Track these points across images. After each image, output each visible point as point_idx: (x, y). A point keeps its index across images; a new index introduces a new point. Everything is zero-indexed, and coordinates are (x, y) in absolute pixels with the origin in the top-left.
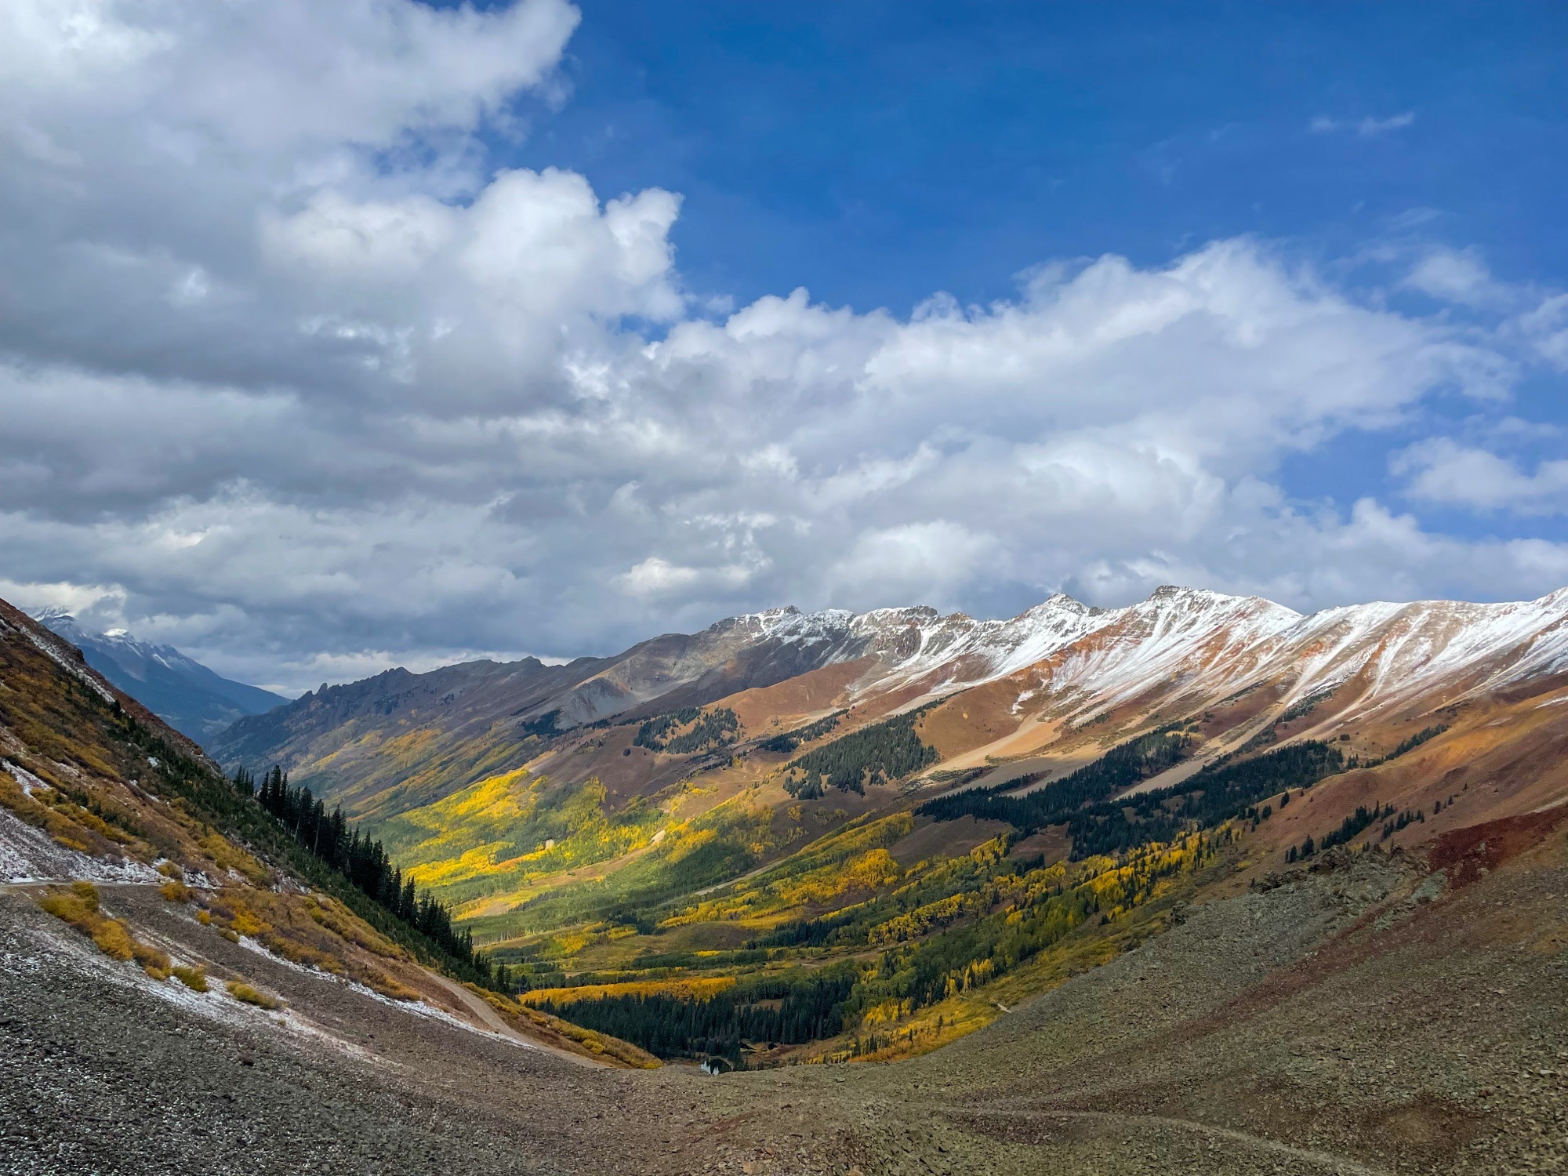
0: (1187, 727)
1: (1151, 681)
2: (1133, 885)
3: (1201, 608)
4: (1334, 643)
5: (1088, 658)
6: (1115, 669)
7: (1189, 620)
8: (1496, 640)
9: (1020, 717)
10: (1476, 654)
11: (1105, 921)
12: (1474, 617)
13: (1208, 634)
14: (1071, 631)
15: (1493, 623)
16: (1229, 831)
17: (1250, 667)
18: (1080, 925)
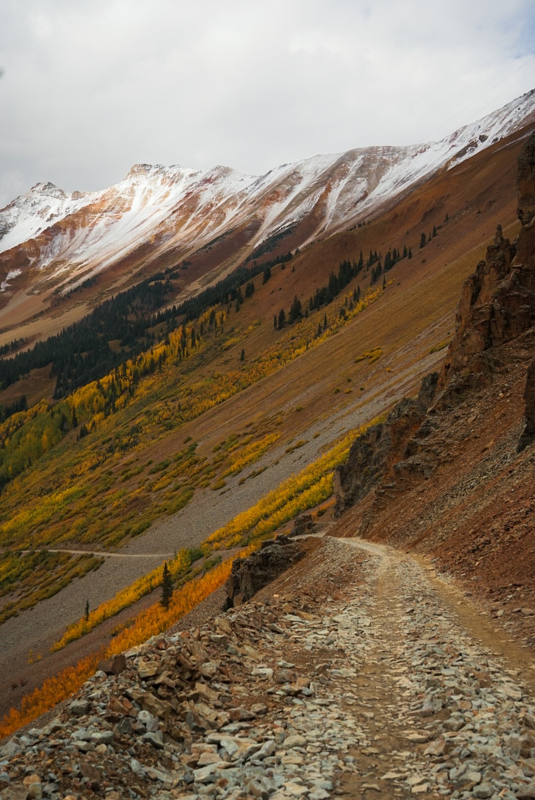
0: (168, 276)
1: (133, 246)
2: (114, 390)
3: (173, 182)
4: (289, 192)
5: (72, 235)
6: (99, 242)
7: (163, 194)
8: (416, 173)
9: (9, 294)
10: (404, 185)
11: (84, 433)
12: (398, 158)
13: (181, 201)
14: (56, 216)
15: (413, 161)
16: (213, 314)
17: (219, 222)
18: (57, 444)
